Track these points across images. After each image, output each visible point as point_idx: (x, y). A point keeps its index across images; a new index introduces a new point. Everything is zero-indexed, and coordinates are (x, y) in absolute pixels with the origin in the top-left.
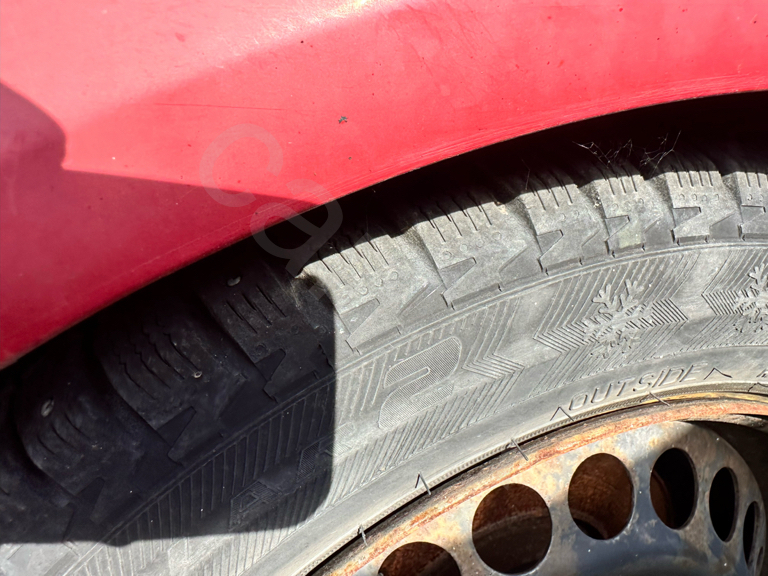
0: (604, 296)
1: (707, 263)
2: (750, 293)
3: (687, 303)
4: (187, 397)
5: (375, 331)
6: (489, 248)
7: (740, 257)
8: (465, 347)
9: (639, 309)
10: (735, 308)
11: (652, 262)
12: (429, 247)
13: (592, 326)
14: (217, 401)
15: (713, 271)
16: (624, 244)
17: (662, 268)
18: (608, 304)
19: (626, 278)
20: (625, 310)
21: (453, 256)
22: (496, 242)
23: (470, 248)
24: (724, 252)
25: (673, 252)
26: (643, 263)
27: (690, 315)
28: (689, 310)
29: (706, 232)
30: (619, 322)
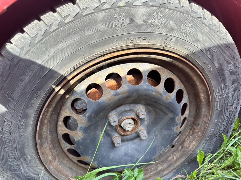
0: (116, 16)
1: (141, 11)
2: (153, 19)
3: (137, 20)
4: (37, 32)
5: (69, 20)
6: (91, 5)
7: (150, 10)
8: (87, 24)
9: (125, 19)
10: (150, 22)
11: (127, 9)
12: (79, 5)
13: (115, 23)
14: (42, 32)
15: (143, 13)
16: (121, 5)
17: (129, 11)
18: (117, 18)
19: (121, 12)
20: (122, 19)
21: (84, 6)
22: (93, 4)
23: (87, 5)
24: (145, 9)
25: (132, 8)
26: (125, 9)
27: (138, 23)
28: (138, 21)
29: (141, 4)
30: (120, 22)
